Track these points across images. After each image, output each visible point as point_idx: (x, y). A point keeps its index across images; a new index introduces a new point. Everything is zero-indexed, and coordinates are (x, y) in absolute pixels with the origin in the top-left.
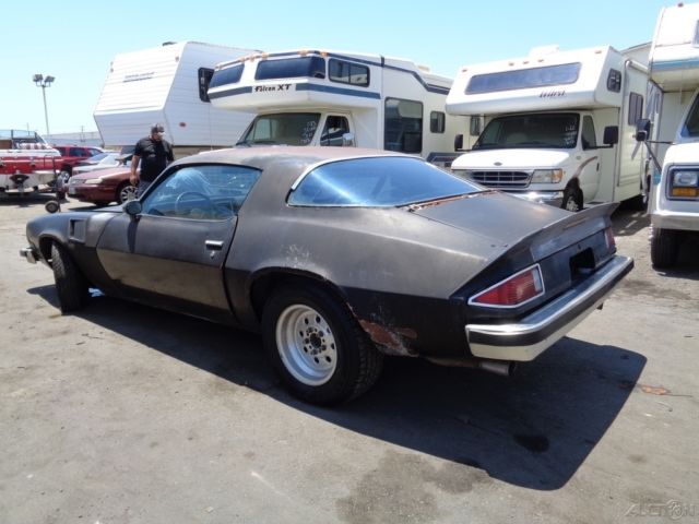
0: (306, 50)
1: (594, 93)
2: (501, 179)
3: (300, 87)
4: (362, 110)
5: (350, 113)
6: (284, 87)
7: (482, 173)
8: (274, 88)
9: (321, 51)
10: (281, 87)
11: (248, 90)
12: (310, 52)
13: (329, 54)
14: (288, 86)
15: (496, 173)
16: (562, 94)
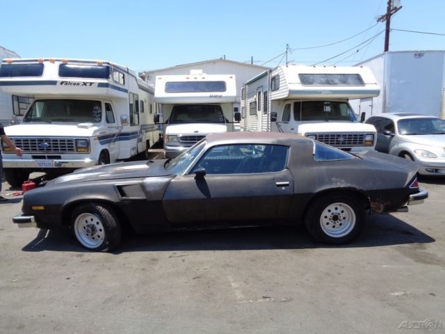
0: (102, 61)
1: (236, 97)
2: (190, 140)
3: (101, 85)
4: (119, 99)
5: (111, 101)
6: (88, 85)
7: (186, 137)
8: (78, 84)
9: (111, 63)
10: (85, 84)
11: (53, 83)
12: (104, 63)
13: (114, 66)
14: (91, 84)
15: (194, 137)
16: (221, 97)
